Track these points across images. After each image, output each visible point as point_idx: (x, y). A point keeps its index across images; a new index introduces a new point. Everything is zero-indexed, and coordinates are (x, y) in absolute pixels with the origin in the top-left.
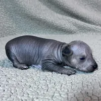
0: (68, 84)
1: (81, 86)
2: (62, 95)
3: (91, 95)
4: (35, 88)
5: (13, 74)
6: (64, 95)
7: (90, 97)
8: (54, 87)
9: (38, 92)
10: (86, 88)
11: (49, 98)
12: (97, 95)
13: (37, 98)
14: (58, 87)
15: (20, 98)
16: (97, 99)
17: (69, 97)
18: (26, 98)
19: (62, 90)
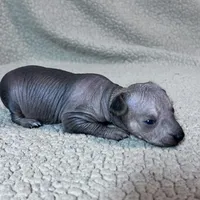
0: (116, 157)
1: (142, 161)
2: (105, 178)
3: (161, 179)
4: (54, 162)
5: (13, 135)
6: (110, 177)
7: (160, 182)
8: (89, 162)
9: (61, 170)
10: (150, 165)
11: (82, 182)
12: (173, 179)
13: (59, 182)
14: (98, 162)
15: (26, 180)
16: (172, 185)
17: (119, 181)
18: (38, 182)
19: (106, 167)
